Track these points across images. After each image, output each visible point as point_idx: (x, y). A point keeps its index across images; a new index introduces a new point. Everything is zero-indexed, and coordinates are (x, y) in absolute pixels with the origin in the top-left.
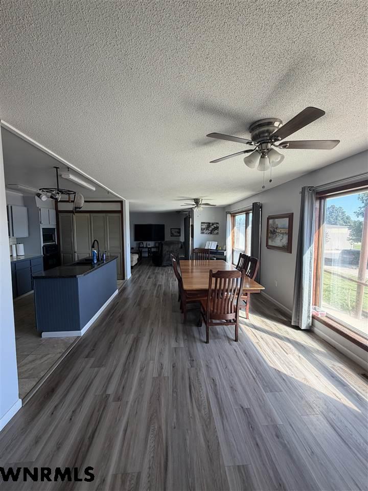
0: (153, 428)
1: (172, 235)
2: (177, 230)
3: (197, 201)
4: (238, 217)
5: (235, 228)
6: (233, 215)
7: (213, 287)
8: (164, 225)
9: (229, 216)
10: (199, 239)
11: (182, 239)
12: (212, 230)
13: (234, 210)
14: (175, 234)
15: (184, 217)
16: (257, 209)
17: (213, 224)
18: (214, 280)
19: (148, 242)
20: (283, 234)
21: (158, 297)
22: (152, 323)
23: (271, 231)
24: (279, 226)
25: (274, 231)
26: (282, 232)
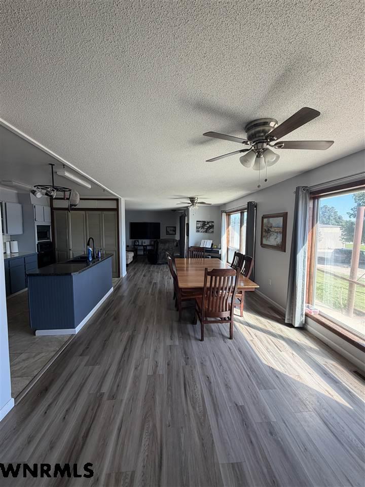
0: (147, 426)
1: (168, 233)
2: (172, 229)
3: (192, 200)
4: (233, 216)
5: (230, 227)
6: (229, 214)
7: (208, 285)
8: (159, 224)
9: (224, 215)
10: (194, 237)
11: (177, 237)
12: (207, 229)
13: (228, 209)
14: (171, 232)
15: (179, 216)
16: (251, 208)
17: (208, 223)
18: (209, 278)
19: (144, 241)
20: (277, 233)
21: (153, 295)
22: (147, 321)
23: (265, 230)
24: (274, 225)
25: (269, 230)
26: (276, 231)
